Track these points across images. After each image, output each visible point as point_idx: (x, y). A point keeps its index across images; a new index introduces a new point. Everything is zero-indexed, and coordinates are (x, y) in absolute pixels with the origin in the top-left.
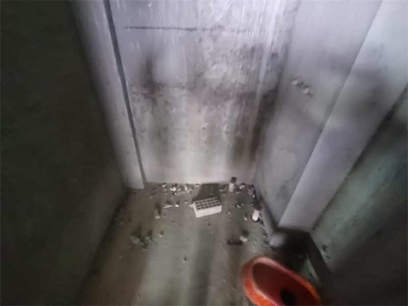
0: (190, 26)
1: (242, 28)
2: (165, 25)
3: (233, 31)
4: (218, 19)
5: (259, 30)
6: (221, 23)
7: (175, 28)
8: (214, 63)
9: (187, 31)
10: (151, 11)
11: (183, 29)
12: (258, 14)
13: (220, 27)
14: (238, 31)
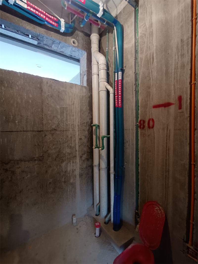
0: (39, 130)
1: (65, 130)
2: (25, 130)
3: (61, 131)
4: (53, 127)
5: (72, 130)
6: (55, 128)
7: (31, 131)
8: (54, 145)
9: (38, 132)
10: (17, 124)
11: (35, 131)
12: (71, 124)
13: (55, 129)
14: (63, 131)
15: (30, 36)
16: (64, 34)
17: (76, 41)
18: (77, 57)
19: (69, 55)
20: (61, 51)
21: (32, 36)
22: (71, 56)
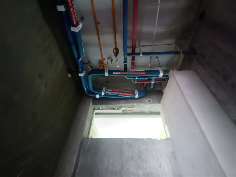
15: (116, 109)
16: (139, 98)
17: (150, 99)
18: (156, 111)
19: (148, 111)
20: (141, 111)
21: (117, 108)
22: (150, 111)
